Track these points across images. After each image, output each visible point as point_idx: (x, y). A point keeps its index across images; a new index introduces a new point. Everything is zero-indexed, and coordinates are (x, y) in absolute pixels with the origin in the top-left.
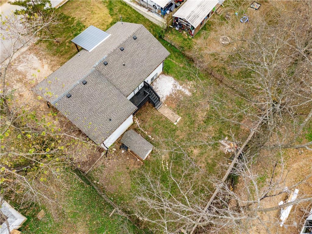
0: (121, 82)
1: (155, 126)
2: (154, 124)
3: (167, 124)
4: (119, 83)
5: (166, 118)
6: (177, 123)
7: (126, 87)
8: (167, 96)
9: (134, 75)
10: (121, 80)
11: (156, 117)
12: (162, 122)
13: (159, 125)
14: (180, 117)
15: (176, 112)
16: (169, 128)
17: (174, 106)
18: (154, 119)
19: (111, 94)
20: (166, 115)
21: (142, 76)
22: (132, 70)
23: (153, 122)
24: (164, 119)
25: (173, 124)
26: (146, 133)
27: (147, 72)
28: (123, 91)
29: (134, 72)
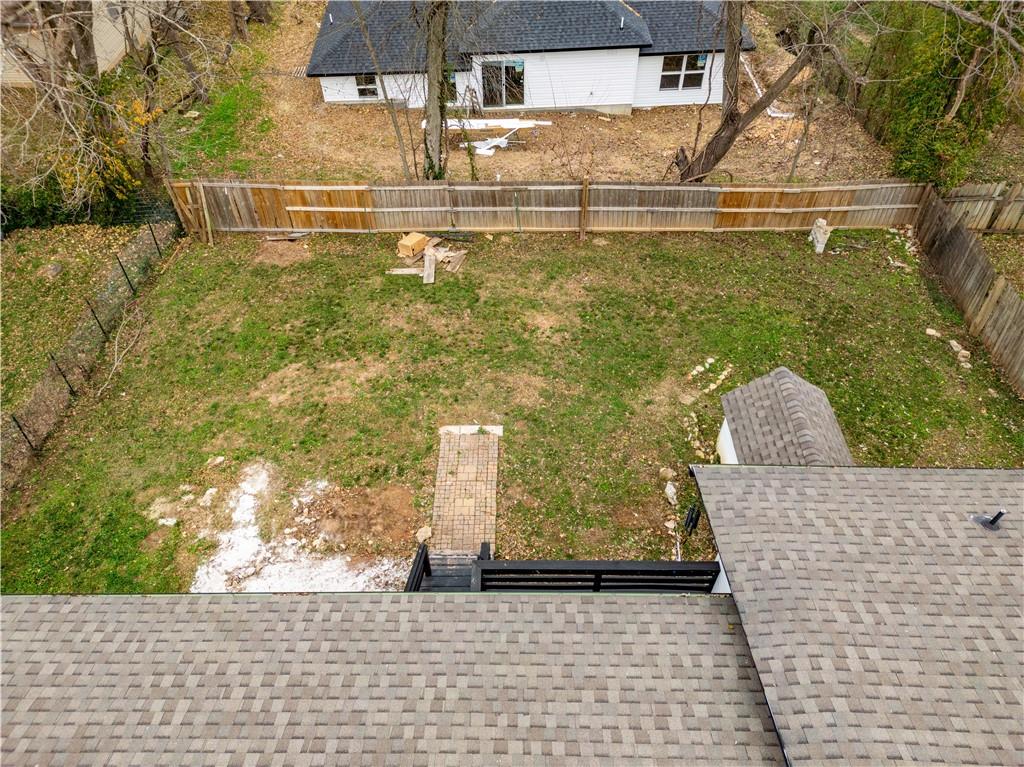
0: (648, 723)
1: (591, 508)
2: (583, 518)
3: (534, 463)
4: (675, 723)
5: (504, 483)
6: (487, 428)
7: (639, 650)
8: (351, 565)
9: (463, 682)
10: (628, 736)
11: (539, 534)
12: (537, 490)
13: (568, 493)
14: (442, 430)
15: (426, 463)
16: (540, 444)
17: (394, 494)
18: (558, 540)
19: (854, 663)
20: (488, 493)
21: (405, 627)
22: (431, 732)
23: (582, 531)
24: (517, 493)
25: (507, 441)
26: (670, 525)
27: (337, 617)
28: (695, 649)
29: (439, 699)
